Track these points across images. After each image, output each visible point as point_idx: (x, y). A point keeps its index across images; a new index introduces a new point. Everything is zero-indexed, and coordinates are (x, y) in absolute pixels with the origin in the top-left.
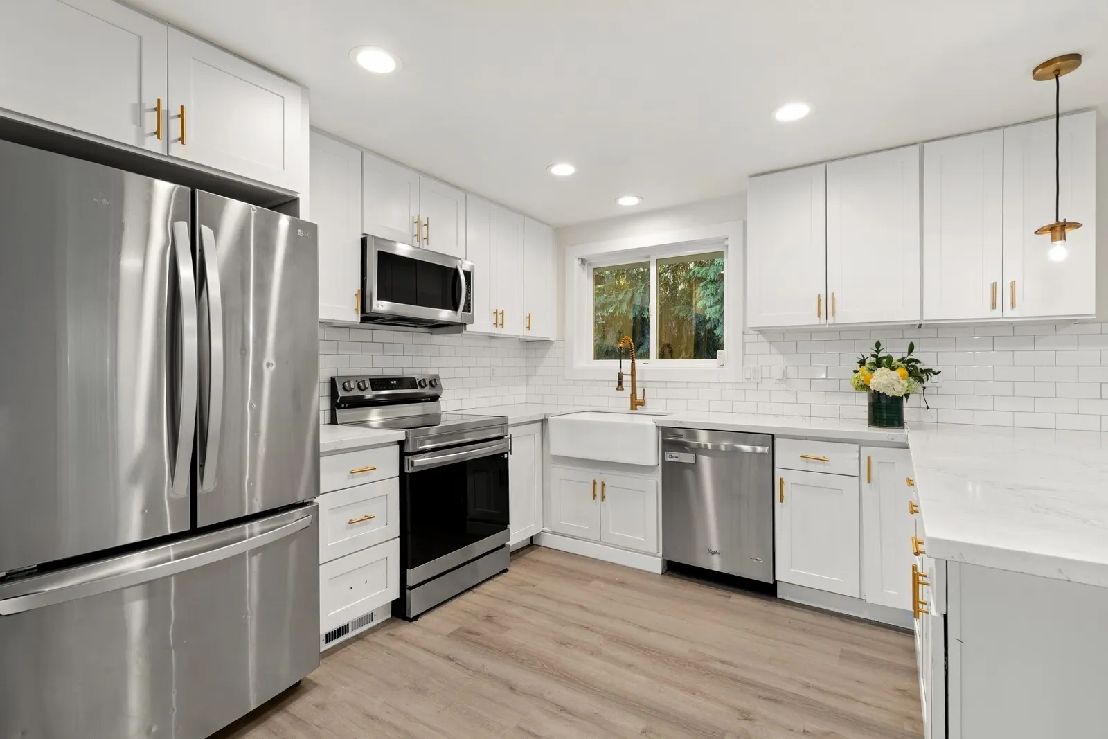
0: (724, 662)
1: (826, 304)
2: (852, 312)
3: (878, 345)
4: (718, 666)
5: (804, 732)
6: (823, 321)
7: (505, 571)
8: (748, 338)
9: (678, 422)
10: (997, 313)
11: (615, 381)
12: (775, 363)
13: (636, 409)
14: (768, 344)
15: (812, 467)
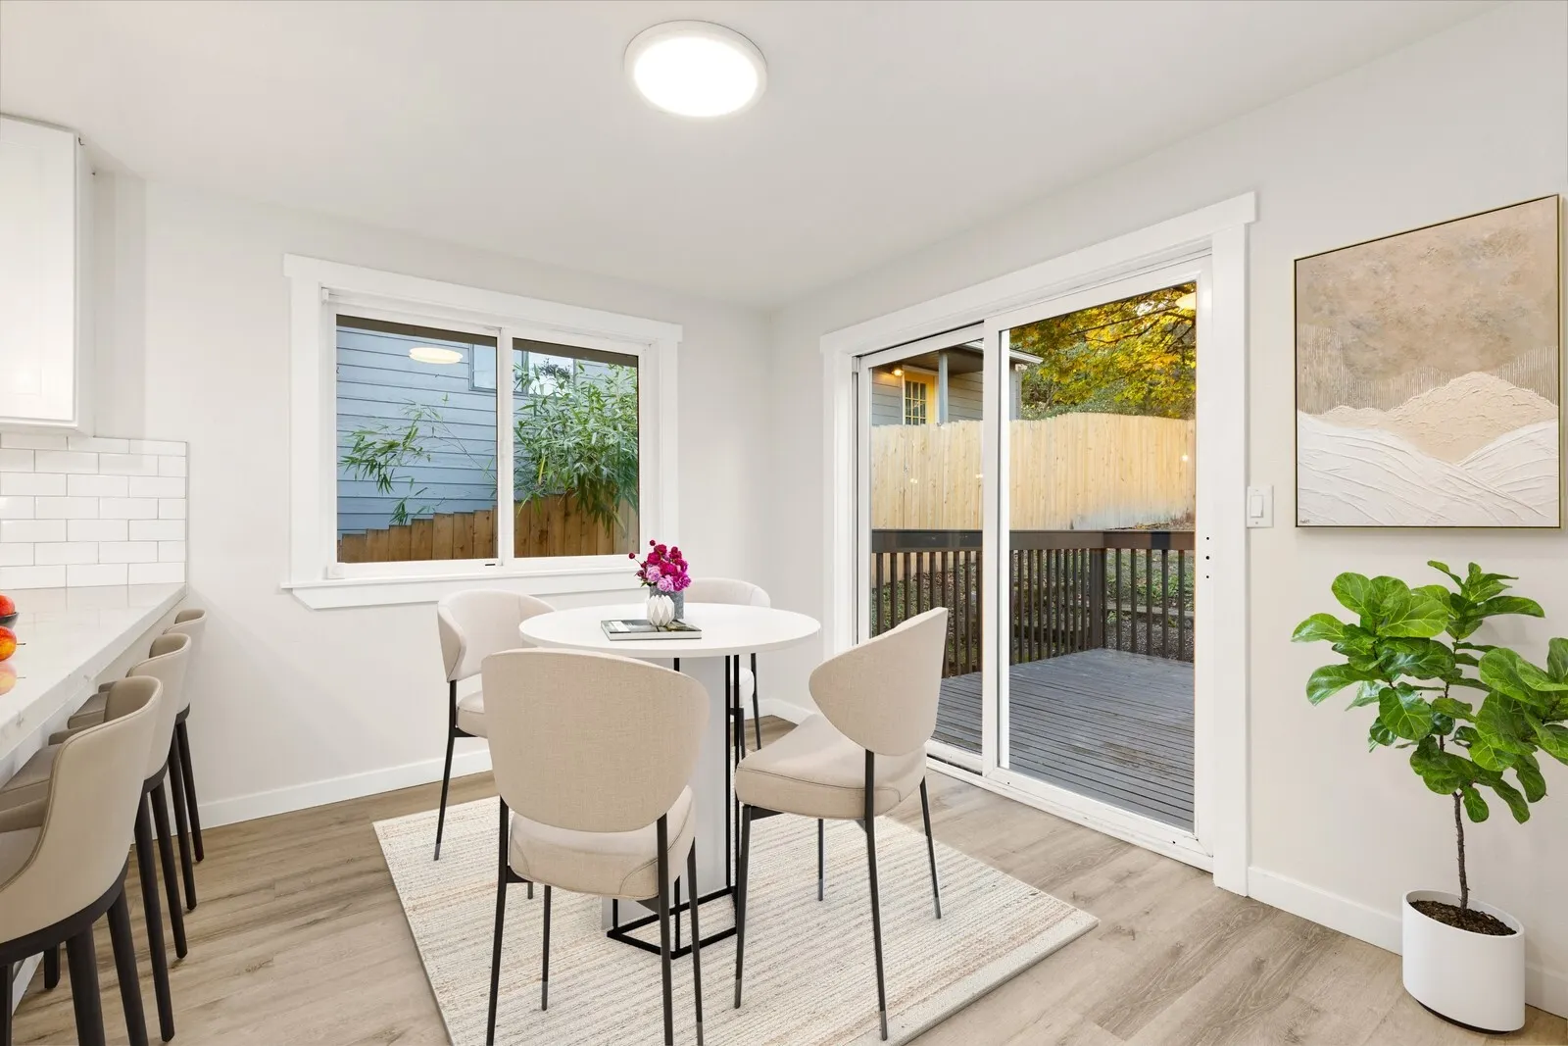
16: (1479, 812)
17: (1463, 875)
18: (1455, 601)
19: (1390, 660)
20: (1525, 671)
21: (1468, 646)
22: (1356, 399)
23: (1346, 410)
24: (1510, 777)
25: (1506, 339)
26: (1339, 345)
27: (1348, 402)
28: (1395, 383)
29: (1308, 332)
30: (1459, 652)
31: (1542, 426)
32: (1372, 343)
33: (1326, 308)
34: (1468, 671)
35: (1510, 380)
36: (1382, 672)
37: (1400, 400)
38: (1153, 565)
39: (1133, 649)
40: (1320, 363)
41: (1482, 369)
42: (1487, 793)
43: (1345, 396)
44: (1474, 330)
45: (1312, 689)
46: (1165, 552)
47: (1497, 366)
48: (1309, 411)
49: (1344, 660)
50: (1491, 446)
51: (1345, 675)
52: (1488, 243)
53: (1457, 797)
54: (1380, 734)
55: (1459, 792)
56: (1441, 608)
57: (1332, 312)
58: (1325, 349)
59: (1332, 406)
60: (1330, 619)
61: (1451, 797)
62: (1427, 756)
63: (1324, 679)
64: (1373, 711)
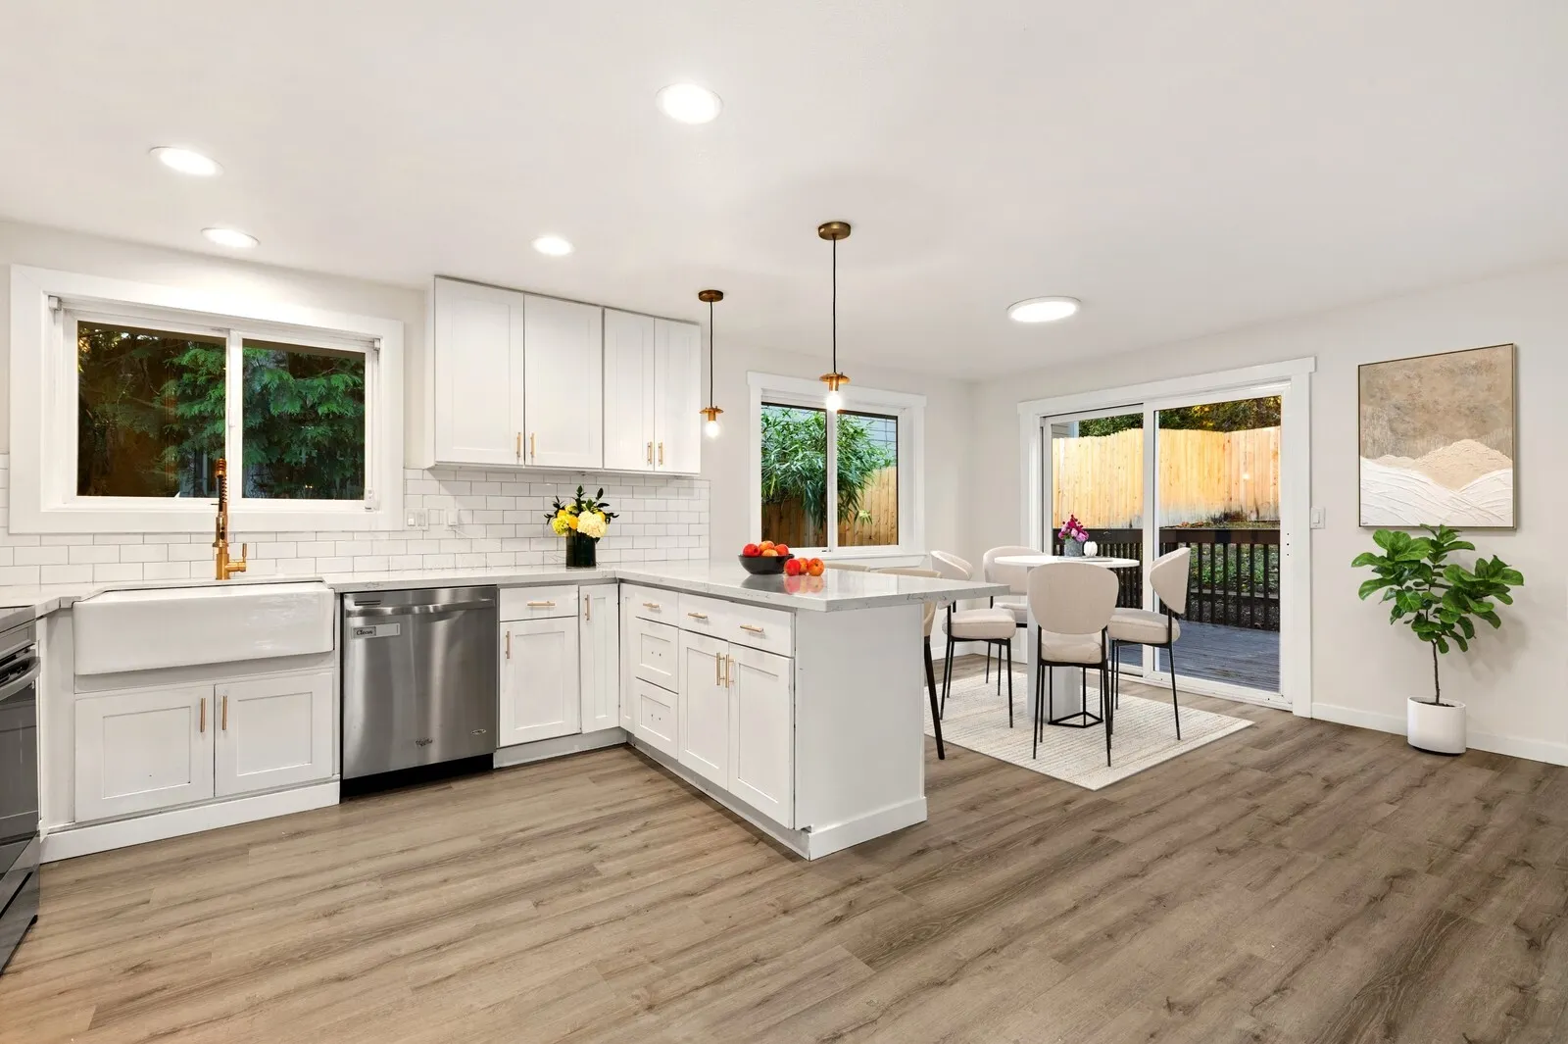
0: (522, 830)
1: (523, 443)
2: (547, 457)
3: (580, 490)
4: (521, 835)
5: (633, 832)
6: (521, 462)
7: (35, 920)
8: (410, 474)
9: (373, 584)
10: (650, 468)
11: (210, 533)
12: (446, 506)
13: (229, 578)
14: (437, 483)
15: (537, 614)
16: (1444, 649)
17: (1437, 683)
18: (1433, 543)
19: (1401, 574)
20: (1463, 573)
21: (1440, 566)
22: (1397, 451)
23: (1392, 457)
24: (1458, 629)
25: (1485, 422)
26: (1386, 418)
27: (1392, 453)
28: (1420, 444)
29: (1367, 409)
30: (1436, 570)
31: (1503, 471)
32: (1407, 419)
33: (1379, 395)
34: (1439, 580)
35: (1487, 445)
36: (1399, 581)
37: (1424, 453)
38: (1204, 557)
39: (1200, 619)
40: (1374, 429)
41: (1472, 438)
42: (1448, 640)
43: (1390, 450)
44: (1466, 415)
45: (1361, 593)
46: (1225, 546)
47: (1479, 437)
48: (1367, 457)
49: (1379, 576)
50: (1477, 481)
51: (1380, 583)
52: (1475, 367)
53: (1434, 644)
54: (1397, 613)
55: (1435, 640)
56: (1426, 546)
57: (1382, 399)
58: (1378, 420)
59: (1382, 454)
60: (1371, 555)
61: (1430, 643)
62: (1419, 622)
63: (1367, 587)
64: (1393, 602)
